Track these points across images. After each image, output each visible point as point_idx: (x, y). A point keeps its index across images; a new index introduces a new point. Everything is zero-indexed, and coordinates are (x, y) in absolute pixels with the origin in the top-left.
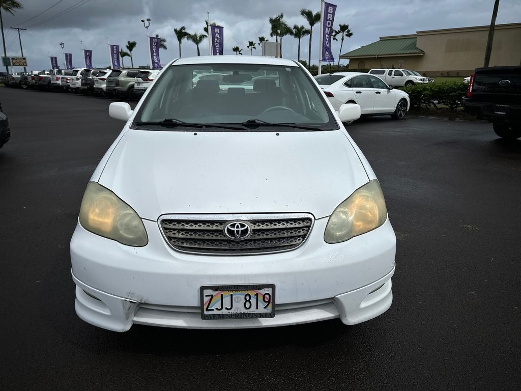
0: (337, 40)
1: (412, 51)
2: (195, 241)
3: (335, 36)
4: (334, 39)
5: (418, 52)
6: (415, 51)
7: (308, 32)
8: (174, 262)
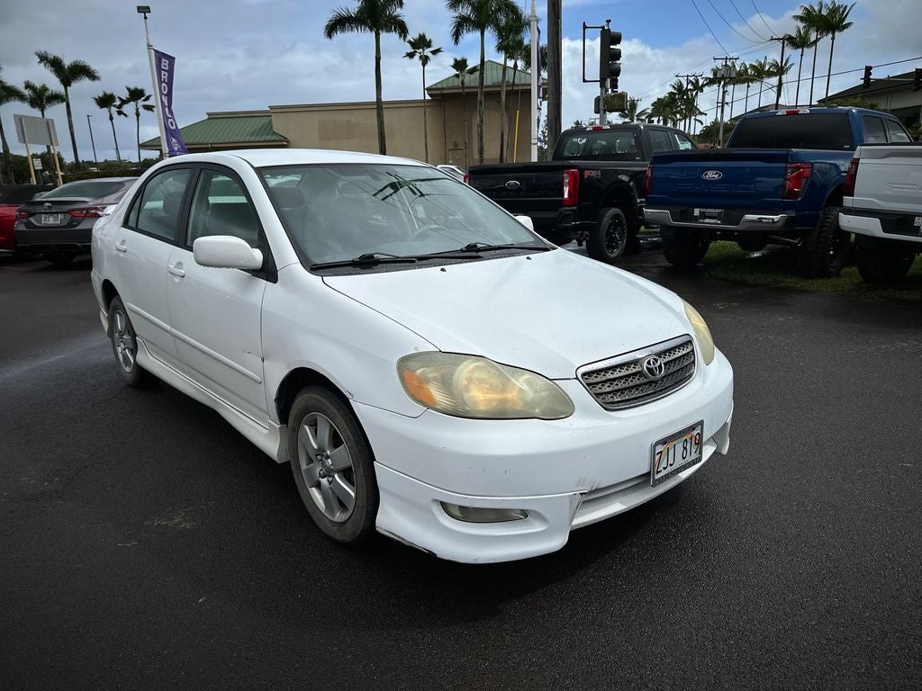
0: (125, 115)
1: (268, 138)
2: (622, 391)
3: (120, 107)
4: (120, 113)
5: (278, 139)
6: (273, 138)
7: (56, 98)
8: (616, 422)
